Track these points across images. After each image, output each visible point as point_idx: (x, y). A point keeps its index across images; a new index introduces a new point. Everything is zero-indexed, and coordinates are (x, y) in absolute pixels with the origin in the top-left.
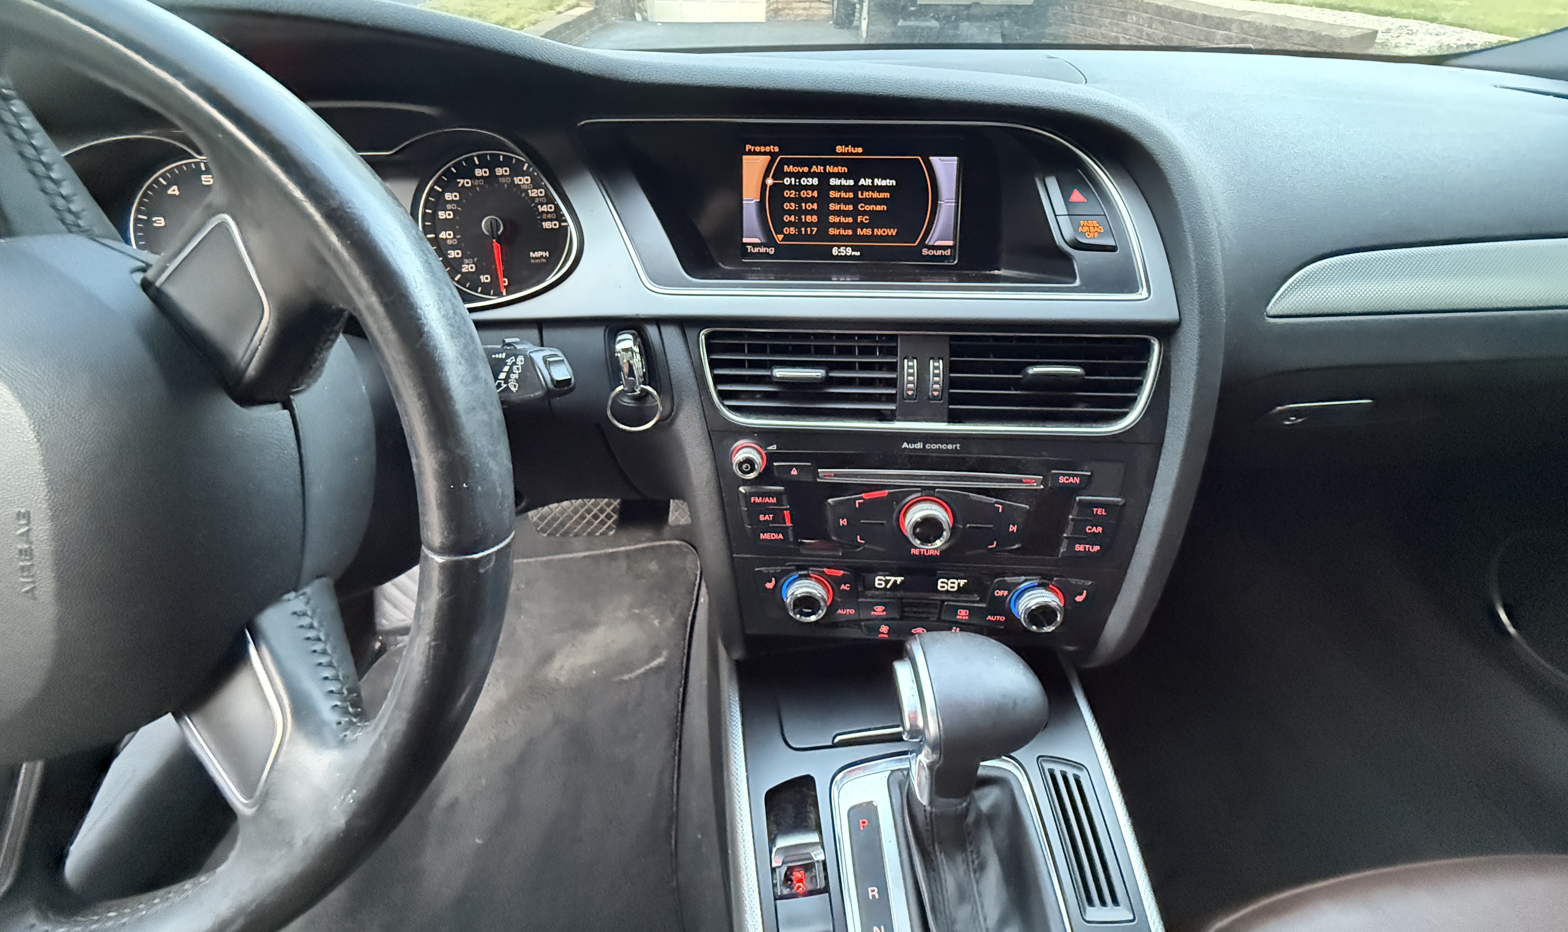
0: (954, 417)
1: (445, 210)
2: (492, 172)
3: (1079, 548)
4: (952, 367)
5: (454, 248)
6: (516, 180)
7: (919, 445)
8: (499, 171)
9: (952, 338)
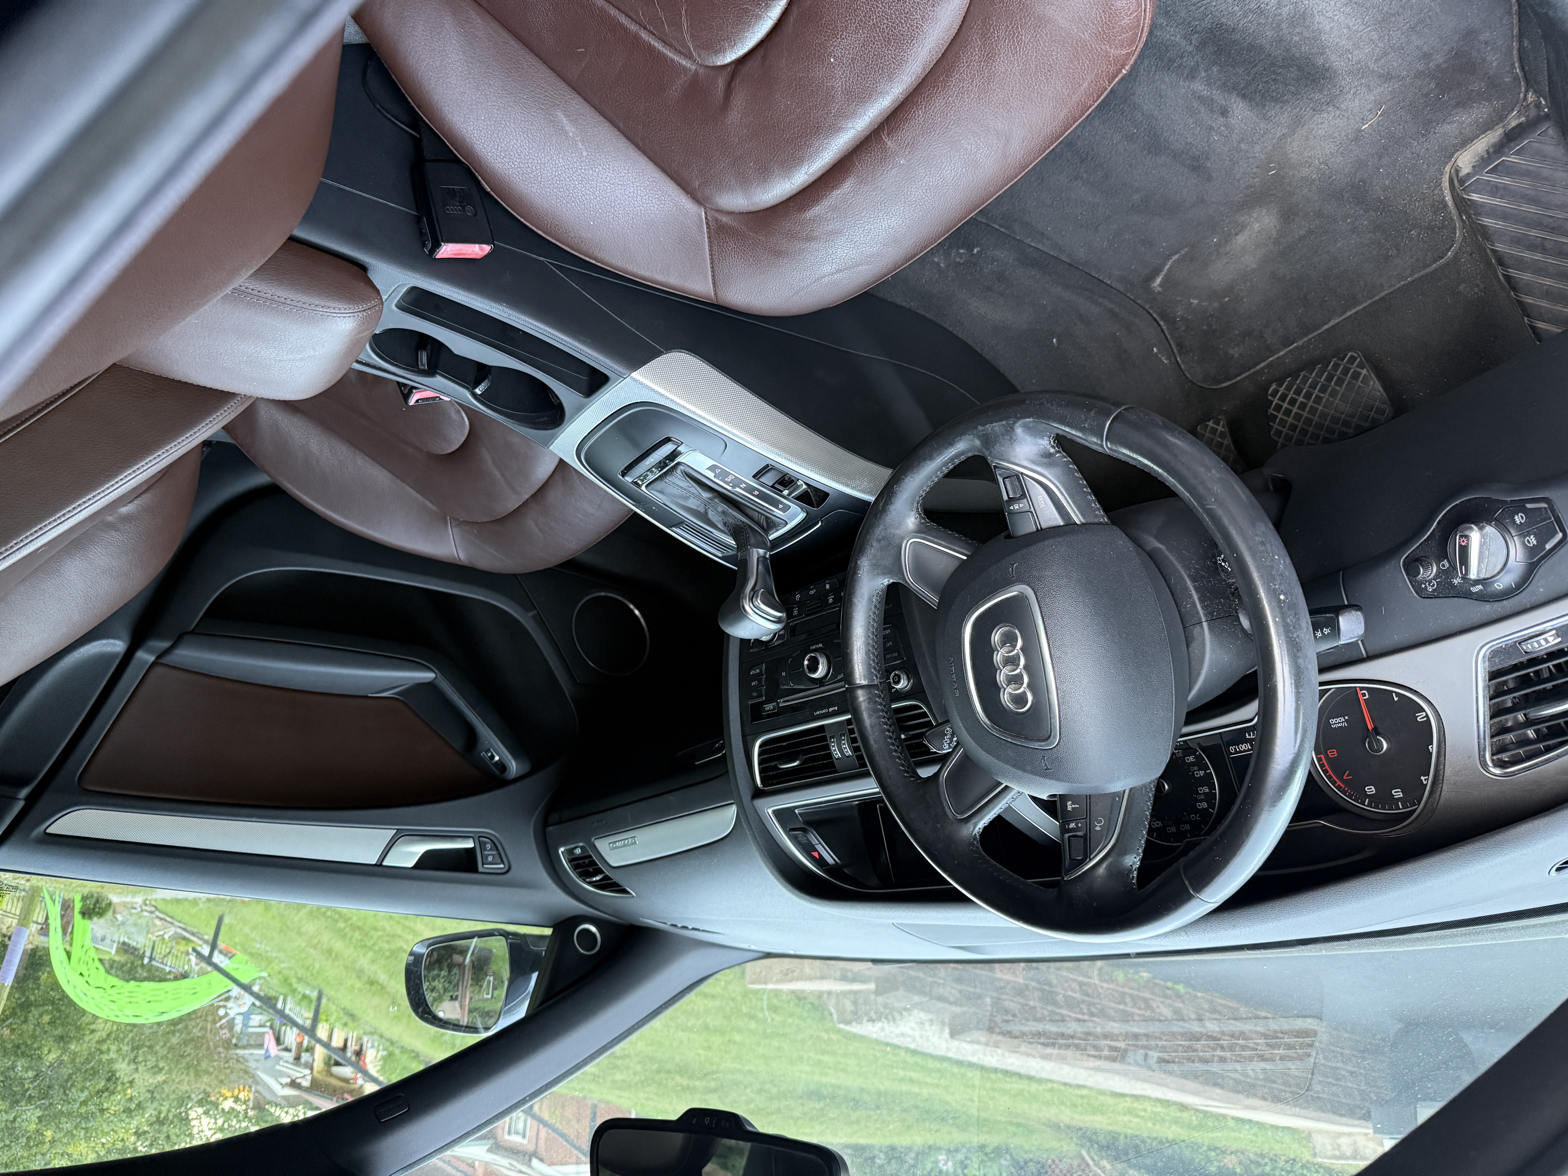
0: (822, 728)
1: (1205, 793)
2: (1178, 828)
3: (758, 671)
4: (830, 755)
5: (1192, 764)
6: (1160, 824)
7: (831, 710)
8: (1173, 829)
9: (836, 772)
